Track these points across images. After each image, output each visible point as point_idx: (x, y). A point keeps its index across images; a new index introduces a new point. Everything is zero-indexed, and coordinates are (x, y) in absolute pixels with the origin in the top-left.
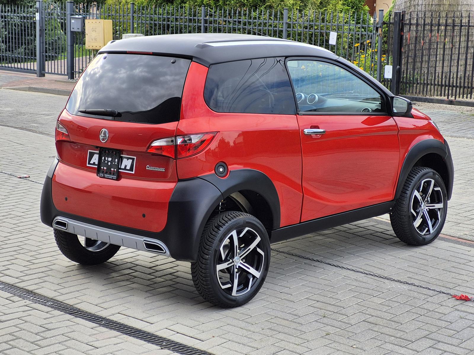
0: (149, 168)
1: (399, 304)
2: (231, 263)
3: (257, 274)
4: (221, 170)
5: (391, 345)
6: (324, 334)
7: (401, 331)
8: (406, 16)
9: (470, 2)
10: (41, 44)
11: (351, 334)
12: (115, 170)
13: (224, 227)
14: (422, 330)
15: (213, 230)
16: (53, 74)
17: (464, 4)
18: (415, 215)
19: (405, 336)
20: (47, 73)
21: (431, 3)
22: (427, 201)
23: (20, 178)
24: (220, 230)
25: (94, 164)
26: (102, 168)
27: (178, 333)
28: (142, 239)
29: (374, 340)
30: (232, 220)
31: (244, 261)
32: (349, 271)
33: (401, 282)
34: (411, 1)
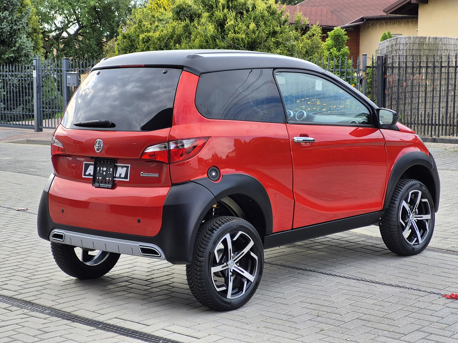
0: (143, 174)
1: (391, 304)
2: (225, 266)
3: (252, 278)
4: (214, 174)
5: (384, 338)
6: (319, 330)
7: (394, 326)
8: (389, 60)
9: (449, 48)
11: (345, 330)
12: (110, 179)
13: (218, 230)
14: (414, 325)
15: (207, 233)
16: (50, 128)
17: (443, 49)
18: (404, 225)
19: (398, 330)
20: (44, 128)
21: (411, 48)
22: (415, 212)
23: (18, 210)
24: (214, 233)
25: (89, 175)
26: (97, 178)
27: (174, 332)
28: (137, 245)
29: (368, 334)
30: (226, 224)
31: (238, 264)
32: (341, 278)
33: (392, 286)
34: (392, 45)
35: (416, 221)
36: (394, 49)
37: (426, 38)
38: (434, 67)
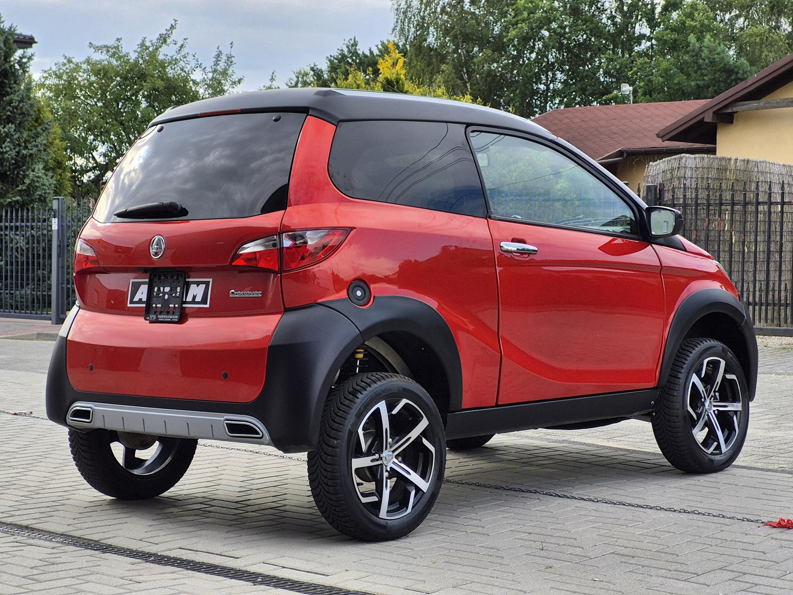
0: (234, 293)
1: (672, 534)
2: (377, 460)
3: (424, 485)
4: (359, 293)
5: (660, 579)
6: (543, 567)
7: (678, 563)
8: (666, 194)
9: (770, 178)
10: (60, 269)
11: (589, 568)
12: (177, 306)
13: (365, 393)
15: (345, 398)
17: (760, 180)
18: (695, 417)
19: (685, 568)
21: (705, 176)
22: (715, 398)
23: (15, 414)
24: (358, 398)
25: (140, 301)
26: (154, 305)
27: (284, 567)
28: (221, 419)
29: (631, 573)
30: (379, 383)
31: (400, 459)
32: (583, 501)
33: (675, 511)
34: (672, 169)
35: (716, 412)
36: (675, 176)
37: (730, 159)
38: (746, 204)
